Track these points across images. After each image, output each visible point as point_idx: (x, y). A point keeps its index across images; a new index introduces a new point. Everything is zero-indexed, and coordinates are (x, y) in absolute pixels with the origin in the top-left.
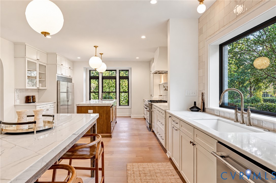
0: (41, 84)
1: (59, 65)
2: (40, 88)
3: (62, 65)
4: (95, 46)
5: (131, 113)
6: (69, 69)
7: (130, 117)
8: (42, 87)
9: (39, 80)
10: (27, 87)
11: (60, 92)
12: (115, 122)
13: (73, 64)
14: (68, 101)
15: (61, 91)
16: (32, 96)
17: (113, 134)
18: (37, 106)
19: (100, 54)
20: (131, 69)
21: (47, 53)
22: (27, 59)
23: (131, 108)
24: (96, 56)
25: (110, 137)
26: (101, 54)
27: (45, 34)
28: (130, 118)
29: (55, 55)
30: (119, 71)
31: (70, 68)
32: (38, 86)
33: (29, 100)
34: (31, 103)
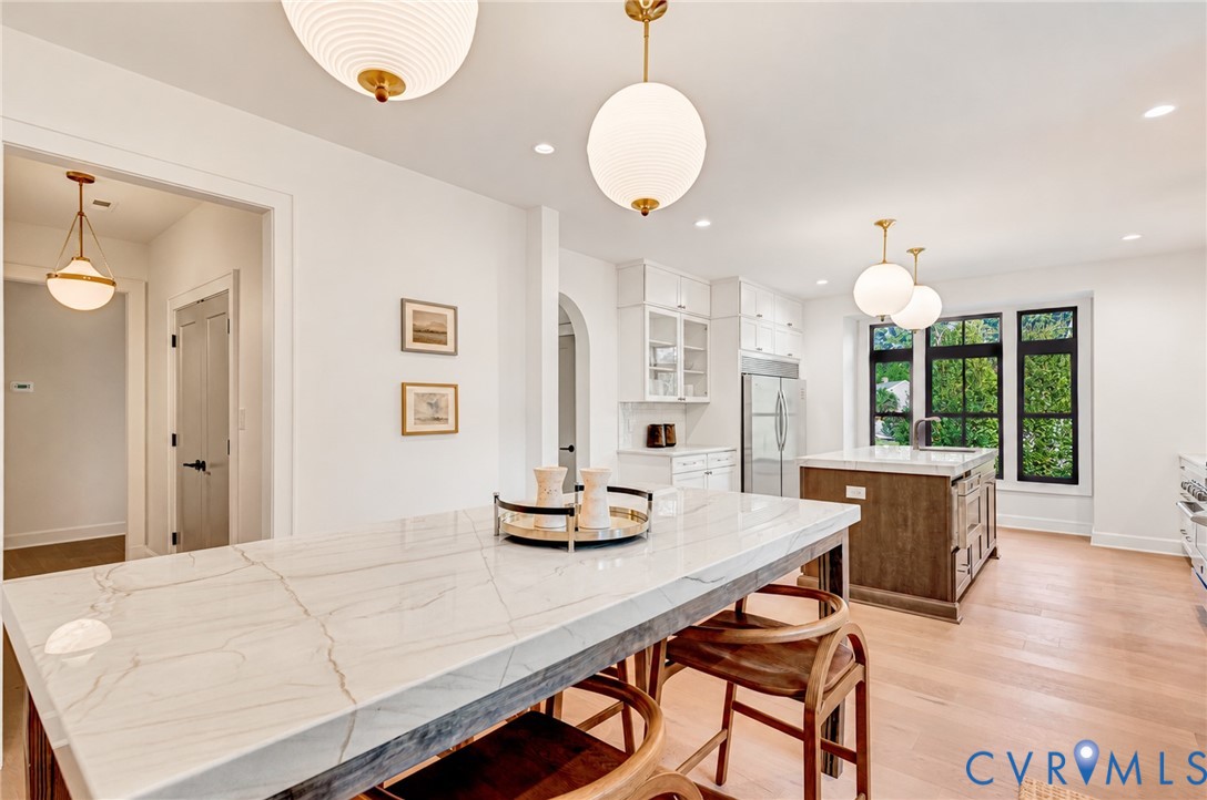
0: (690, 387)
1: (749, 317)
2: (689, 399)
3: (759, 316)
4: (880, 223)
5: (1092, 520)
6: (787, 329)
7: (1088, 539)
8: (695, 395)
9: (685, 373)
10: (650, 398)
11: (751, 416)
12: (986, 552)
13: (803, 307)
14: (781, 447)
15: (753, 411)
16: (666, 426)
17: (971, 609)
18: (674, 459)
19: (911, 251)
20: (1092, 299)
21: (711, 281)
22: (648, 309)
23: (1092, 497)
24: (884, 262)
25: (951, 615)
26: (916, 252)
27: (645, 206)
28: (1084, 544)
29: (734, 283)
30: (1020, 314)
31: (789, 324)
32: (680, 394)
33: (657, 436)
34: (662, 446)
